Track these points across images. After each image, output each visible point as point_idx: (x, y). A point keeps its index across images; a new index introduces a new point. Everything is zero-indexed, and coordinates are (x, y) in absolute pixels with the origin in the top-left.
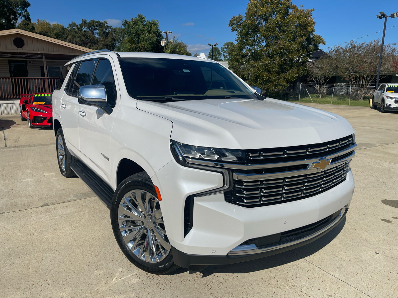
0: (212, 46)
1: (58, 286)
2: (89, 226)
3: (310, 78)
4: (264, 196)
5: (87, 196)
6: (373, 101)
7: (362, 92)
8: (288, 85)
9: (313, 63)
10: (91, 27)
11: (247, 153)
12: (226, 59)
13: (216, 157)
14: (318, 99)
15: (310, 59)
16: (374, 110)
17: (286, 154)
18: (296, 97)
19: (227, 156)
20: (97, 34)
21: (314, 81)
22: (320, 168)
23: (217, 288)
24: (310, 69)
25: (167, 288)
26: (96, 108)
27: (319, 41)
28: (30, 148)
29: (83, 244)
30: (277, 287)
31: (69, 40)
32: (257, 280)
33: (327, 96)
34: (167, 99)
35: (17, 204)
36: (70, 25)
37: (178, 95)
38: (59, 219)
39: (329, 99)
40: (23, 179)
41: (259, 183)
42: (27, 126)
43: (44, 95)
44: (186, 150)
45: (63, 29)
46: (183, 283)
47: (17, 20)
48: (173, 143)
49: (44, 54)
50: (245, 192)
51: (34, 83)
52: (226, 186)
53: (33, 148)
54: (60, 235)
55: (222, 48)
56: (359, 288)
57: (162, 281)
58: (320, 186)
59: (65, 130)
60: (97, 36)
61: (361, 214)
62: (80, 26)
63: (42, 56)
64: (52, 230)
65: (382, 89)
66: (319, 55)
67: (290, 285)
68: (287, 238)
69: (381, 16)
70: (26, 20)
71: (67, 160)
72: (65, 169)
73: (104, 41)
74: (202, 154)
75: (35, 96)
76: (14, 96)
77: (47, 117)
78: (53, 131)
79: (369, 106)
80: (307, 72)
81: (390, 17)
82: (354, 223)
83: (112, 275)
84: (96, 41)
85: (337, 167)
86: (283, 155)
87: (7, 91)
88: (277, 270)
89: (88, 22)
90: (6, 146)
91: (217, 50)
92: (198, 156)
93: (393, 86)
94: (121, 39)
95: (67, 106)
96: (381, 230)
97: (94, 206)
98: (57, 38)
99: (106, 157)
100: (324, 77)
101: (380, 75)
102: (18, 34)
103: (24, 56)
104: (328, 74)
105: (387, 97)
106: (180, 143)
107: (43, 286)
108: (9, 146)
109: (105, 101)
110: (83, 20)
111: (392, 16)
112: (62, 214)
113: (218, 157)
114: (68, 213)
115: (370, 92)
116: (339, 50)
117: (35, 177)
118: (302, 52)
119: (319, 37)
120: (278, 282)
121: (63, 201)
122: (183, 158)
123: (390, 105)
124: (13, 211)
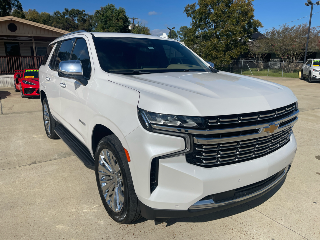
0: (171, 29)
1: (43, 235)
2: (70, 181)
3: (250, 55)
4: (220, 158)
5: (69, 155)
6: (302, 73)
7: (292, 66)
8: (232, 61)
9: (253, 43)
10: (72, 14)
11: (206, 119)
12: (182, 40)
13: (178, 123)
14: (257, 72)
15: (250, 40)
16: (302, 80)
17: (240, 120)
18: (239, 71)
19: (188, 122)
20: (76, 20)
21: (253, 58)
22: (269, 132)
23: (180, 236)
24: (250, 48)
25: (137, 237)
26: (74, 81)
27: (258, 24)
28: (22, 114)
29: (65, 197)
30: (232, 234)
31: (54, 26)
32: (215, 228)
33: (264, 69)
34: (135, 72)
35: (10, 162)
36: (55, 13)
37: (144, 69)
38: (45, 175)
39: (265, 72)
40: (16, 140)
41: (216, 146)
42: (20, 96)
43: (34, 70)
44: (152, 117)
45: (49, 16)
46: (151, 232)
47: (11, 9)
48: (140, 111)
49: (33, 36)
50: (204, 154)
51: (26, 61)
52: (187, 149)
53: (24, 114)
54: (46, 189)
55: (178, 31)
56: (303, 234)
57: (133, 230)
58: (269, 147)
59: (49, 100)
60: (76, 22)
61: (299, 168)
62: (63, 14)
63: (31, 38)
64: (39, 185)
65: (309, 64)
66: (257, 36)
67: (244, 233)
68: (241, 193)
69: (308, 3)
70: (19, 10)
71: (51, 125)
72: (50, 133)
73: (82, 26)
74: (166, 121)
75: (26, 71)
76: (9, 71)
77: (36, 89)
78: (40, 100)
79: (298, 78)
80: (248, 50)
81: (315, 4)
82: (294, 177)
83: (90, 225)
84: (76, 26)
85: (283, 131)
86: (238, 121)
87: (4, 68)
88: (231, 219)
89: (69, 10)
90: (2, 113)
91: (175, 33)
92: (162, 122)
93: (318, 61)
94: (97, 25)
95: (50, 79)
96: (317, 182)
97: (75, 164)
98: (44, 24)
99: (83, 123)
100: (262, 54)
101: (307, 52)
102: (11, 20)
103: (17, 38)
104: (265, 51)
105: (313, 70)
106: (147, 111)
107: (30, 235)
108: (4, 113)
109: (81, 74)
110: (65, 9)
111: (318, 3)
112: (47, 171)
113: (180, 123)
114: (52, 170)
115: (299, 66)
116: (274, 32)
117: (25, 139)
118: (243, 34)
119: (258, 22)
120: (233, 230)
121: (48, 159)
122: (150, 124)
123: (316, 76)
124: (6, 168)
